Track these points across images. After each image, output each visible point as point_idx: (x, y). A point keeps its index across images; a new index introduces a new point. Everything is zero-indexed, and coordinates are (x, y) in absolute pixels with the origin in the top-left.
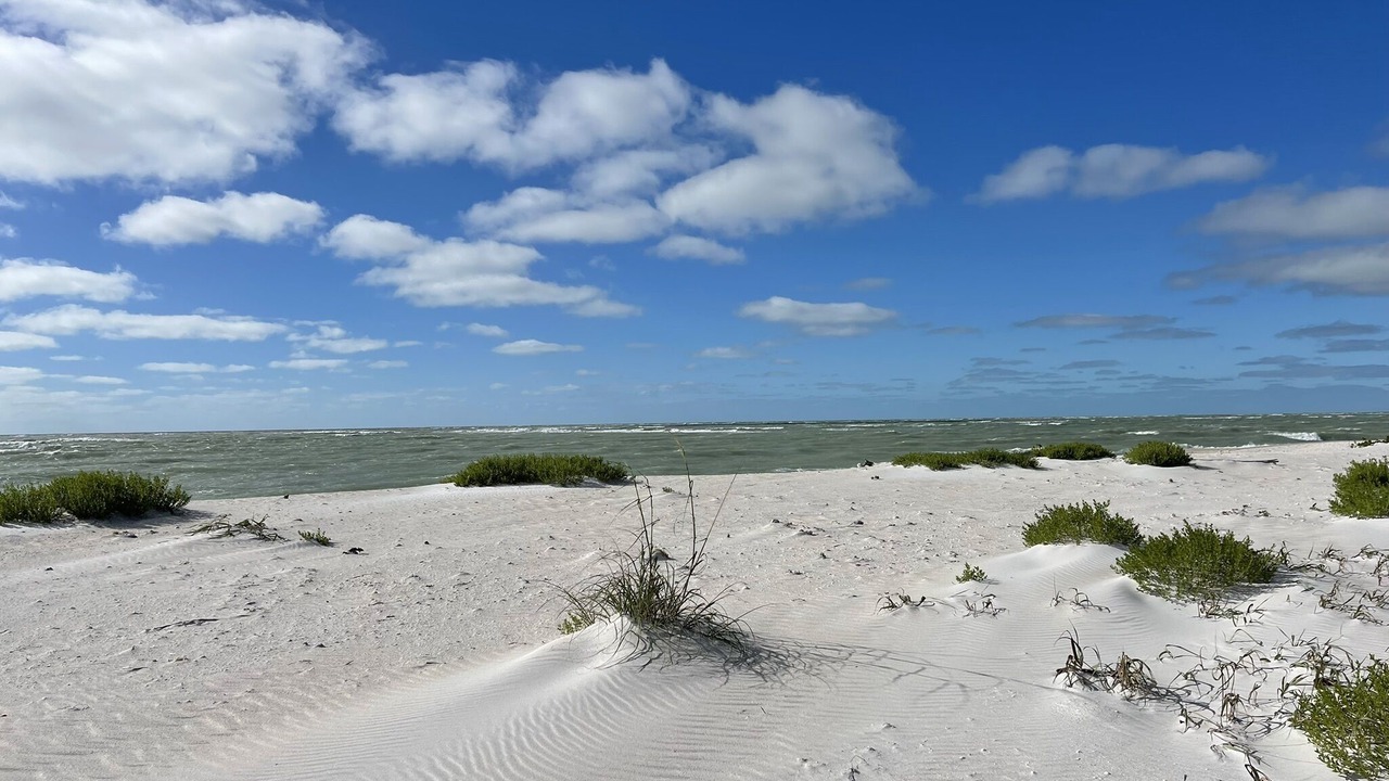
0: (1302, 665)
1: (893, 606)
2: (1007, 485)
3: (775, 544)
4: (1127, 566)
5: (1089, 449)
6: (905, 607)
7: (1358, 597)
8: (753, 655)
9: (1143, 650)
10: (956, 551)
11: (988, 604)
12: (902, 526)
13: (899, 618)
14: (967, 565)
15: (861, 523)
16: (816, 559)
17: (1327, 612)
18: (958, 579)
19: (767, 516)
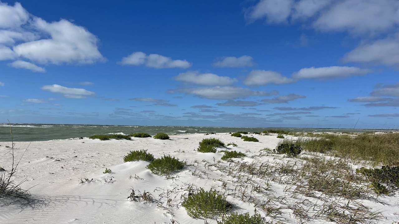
0: (186, 190)
1: (83, 182)
2: (122, 145)
3: (46, 164)
4: (150, 167)
5: (145, 135)
6: (86, 182)
7: (200, 172)
8: (32, 202)
9: (150, 190)
10: (105, 164)
11: (111, 180)
12: (89, 157)
13: (84, 186)
14: (106, 169)
15: (76, 157)
16: (60, 169)
17: (193, 176)
18: (104, 173)
19: (44, 155)
